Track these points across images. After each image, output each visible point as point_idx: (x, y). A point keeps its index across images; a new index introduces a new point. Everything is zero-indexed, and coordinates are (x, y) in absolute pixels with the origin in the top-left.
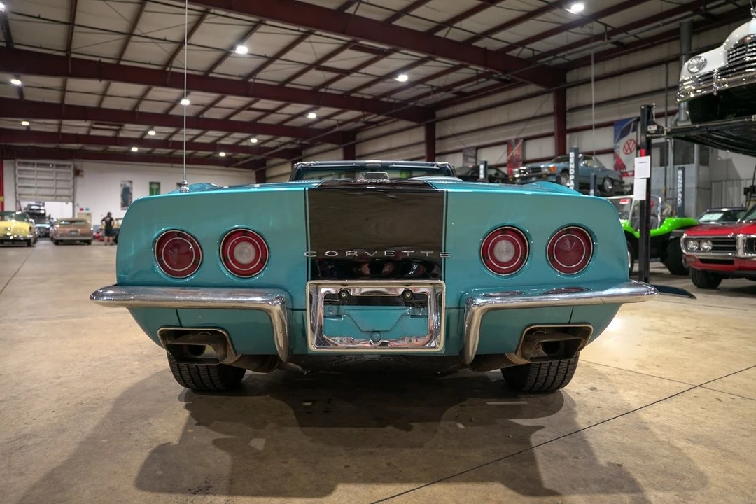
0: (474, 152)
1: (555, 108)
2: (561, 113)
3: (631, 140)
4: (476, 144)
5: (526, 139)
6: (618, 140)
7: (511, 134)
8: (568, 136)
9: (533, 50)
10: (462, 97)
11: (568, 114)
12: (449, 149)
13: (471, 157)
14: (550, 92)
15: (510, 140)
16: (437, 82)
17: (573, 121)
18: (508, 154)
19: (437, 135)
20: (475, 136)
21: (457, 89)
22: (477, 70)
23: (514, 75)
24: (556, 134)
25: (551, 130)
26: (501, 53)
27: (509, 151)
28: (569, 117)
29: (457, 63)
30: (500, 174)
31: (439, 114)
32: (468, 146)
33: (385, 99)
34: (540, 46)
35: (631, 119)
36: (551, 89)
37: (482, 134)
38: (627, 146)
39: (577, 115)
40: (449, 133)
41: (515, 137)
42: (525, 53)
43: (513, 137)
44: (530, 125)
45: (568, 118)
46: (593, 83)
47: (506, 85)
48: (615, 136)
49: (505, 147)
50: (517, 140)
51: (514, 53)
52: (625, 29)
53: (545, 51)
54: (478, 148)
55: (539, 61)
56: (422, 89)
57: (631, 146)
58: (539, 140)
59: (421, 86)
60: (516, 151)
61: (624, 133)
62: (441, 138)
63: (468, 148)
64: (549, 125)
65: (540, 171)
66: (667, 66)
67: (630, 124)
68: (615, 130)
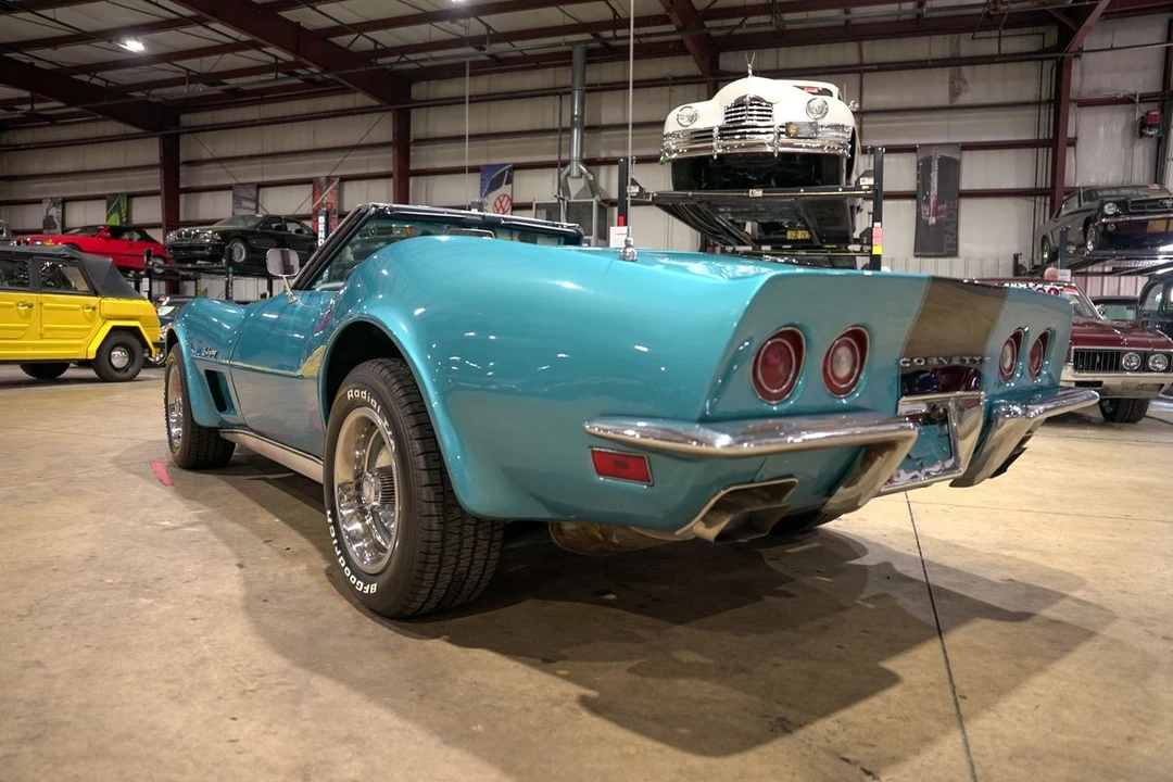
0: (254, 192)
1: (394, 135)
2: (403, 144)
3: (505, 195)
4: (258, 179)
5: (344, 179)
6: (486, 194)
7: (321, 168)
8: (412, 180)
9: (376, 42)
10: (236, 98)
11: (412, 147)
12: (205, 183)
13: (247, 199)
14: (389, 110)
15: (318, 178)
16: (196, 65)
17: (421, 158)
18: (314, 202)
19: (183, 157)
20: (257, 165)
21: (232, 82)
22: (277, 58)
23: (340, 76)
24: (396, 176)
25: (389, 168)
26: (322, 35)
27: (314, 195)
28: (414, 151)
29: (244, 37)
30: (306, 232)
31: (187, 119)
32: (241, 181)
33: (84, 78)
34: (386, 37)
35: (505, 165)
36: (391, 107)
37: (268, 164)
38: (498, 204)
39: (425, 150)
40: (206, 155)
41: (327, 174)
42: (362, 43)
43: (322, 174)
44: (353, 158)
45: (412, 154)
46: (467, 104)
47: (313, 88)
48: (482, 189)
49: (309, 189)
50: (329, 180)
51: (343, 40)
52: (510, 37)
53: (389, 45)
54: (260, 186)
55: (380, 61)
56: (165, 71)
57: (504, 204)
58: (364, 183)
59: (165, 66)
60: (327, 196)
61: (495, 185)
62: (190, 163)
63: (243, 185)
64: (384, 161)
65: (391, 233)
66: (561, 99)
67: (504, 172)
68: (482, 180)
